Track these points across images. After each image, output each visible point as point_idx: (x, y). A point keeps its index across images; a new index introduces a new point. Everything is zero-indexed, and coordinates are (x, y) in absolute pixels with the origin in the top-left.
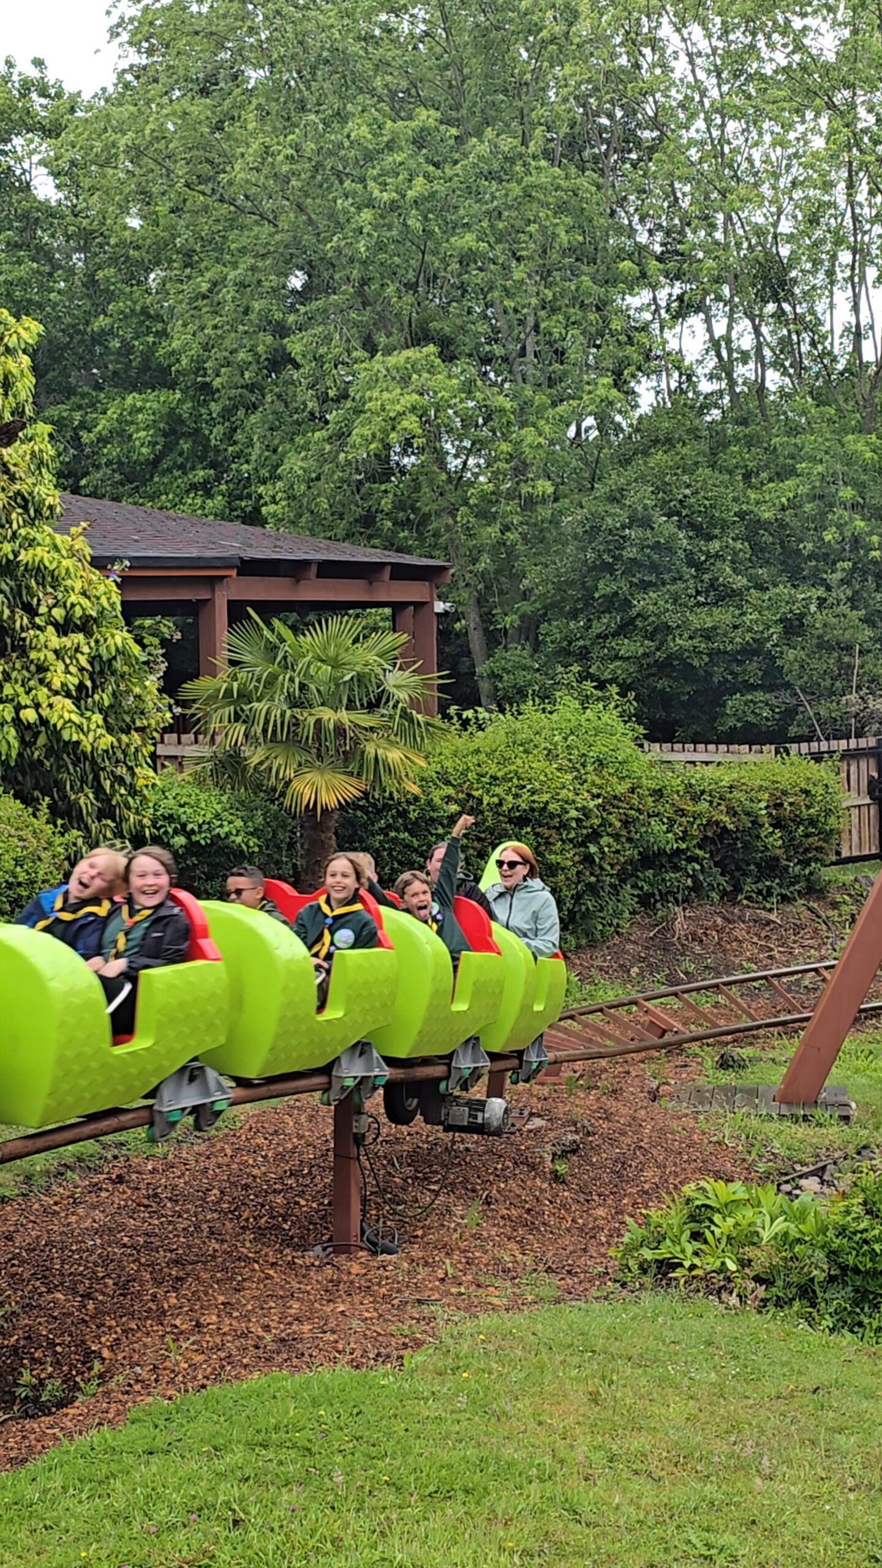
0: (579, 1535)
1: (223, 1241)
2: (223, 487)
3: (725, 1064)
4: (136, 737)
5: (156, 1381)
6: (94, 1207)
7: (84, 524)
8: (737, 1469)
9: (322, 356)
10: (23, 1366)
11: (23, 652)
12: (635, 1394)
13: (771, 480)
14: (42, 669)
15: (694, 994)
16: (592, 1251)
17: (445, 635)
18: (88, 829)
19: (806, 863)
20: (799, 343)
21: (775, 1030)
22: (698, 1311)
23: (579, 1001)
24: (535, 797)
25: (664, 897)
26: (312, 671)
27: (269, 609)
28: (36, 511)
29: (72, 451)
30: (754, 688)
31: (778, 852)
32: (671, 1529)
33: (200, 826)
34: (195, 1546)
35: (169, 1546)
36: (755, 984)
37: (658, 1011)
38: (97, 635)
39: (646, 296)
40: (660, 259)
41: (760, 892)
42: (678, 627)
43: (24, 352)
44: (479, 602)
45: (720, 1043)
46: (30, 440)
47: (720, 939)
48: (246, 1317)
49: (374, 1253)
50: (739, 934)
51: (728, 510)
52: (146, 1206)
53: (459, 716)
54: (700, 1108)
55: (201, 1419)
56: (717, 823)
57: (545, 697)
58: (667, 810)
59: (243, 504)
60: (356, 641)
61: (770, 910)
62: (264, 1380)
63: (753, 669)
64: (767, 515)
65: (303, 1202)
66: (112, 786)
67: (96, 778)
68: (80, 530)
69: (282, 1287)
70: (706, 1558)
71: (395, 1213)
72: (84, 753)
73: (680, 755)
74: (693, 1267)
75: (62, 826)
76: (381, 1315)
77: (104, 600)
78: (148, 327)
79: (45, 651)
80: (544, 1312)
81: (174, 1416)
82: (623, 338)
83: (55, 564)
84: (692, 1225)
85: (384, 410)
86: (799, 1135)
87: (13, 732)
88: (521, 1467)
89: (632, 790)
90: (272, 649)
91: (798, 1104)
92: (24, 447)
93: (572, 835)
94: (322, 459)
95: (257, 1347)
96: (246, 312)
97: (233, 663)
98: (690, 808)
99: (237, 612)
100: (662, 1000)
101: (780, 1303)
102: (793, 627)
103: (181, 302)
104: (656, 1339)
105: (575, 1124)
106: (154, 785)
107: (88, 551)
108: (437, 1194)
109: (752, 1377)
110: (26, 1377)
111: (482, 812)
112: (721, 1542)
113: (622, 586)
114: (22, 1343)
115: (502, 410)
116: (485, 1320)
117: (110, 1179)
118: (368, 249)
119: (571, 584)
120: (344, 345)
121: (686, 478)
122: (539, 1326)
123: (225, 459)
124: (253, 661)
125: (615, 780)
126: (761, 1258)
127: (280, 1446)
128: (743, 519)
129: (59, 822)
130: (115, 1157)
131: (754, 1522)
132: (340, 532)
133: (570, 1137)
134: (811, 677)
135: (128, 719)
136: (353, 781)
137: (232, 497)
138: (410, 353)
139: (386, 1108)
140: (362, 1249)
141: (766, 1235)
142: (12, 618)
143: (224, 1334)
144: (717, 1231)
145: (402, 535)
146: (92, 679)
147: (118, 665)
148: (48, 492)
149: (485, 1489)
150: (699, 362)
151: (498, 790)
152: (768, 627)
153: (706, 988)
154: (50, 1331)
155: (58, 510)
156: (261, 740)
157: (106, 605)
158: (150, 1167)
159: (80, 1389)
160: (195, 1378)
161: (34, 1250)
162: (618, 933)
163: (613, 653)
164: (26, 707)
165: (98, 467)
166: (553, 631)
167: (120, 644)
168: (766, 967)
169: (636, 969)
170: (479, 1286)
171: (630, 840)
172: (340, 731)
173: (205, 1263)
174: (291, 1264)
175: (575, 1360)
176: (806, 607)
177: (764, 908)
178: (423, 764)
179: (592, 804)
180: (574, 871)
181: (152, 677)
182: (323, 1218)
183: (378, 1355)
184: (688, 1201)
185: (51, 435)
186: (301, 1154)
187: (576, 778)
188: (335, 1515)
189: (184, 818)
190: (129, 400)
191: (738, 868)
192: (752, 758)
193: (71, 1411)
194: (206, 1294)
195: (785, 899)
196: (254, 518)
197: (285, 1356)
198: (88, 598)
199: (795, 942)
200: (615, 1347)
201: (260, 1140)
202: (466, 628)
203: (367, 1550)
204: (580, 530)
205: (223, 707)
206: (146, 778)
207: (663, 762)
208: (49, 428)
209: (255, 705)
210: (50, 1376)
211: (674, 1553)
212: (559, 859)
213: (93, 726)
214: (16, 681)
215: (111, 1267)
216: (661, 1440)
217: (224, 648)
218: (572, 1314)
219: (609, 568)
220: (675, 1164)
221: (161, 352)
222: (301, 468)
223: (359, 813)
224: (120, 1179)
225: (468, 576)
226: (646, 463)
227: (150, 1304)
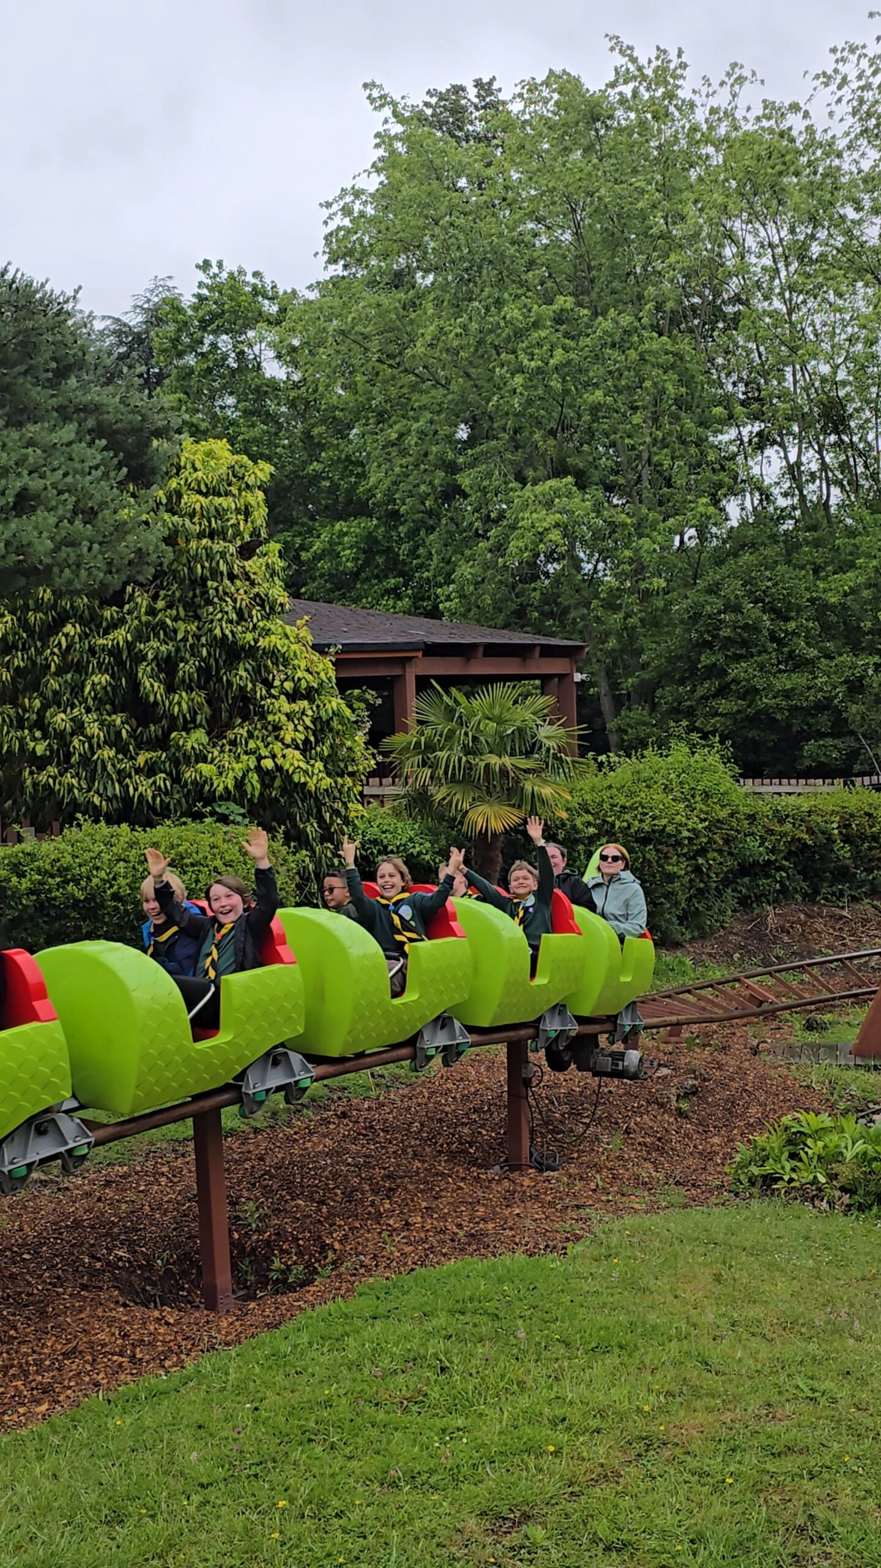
0: (711, 1381)
1: (424, 1162)
2: (410, 592)
3: (810, 1026)
4: (349, 781)
5: (376, 1266)
6: (325, 1136)
7: (306, 618)
8: (833, 1333)
9: (485, 487)
10: (275, 1255)
11: (263, 716)
12: (749, 1275)
13: (835, 573)
14: (277, 728)
15: (783, 973)
16: (711, 1169)
17: (583, 700)
18: (313, 851)
19: (869, 871)
20: (855, 465)
21: (851, 1000)
22: (796, 1214)
23: (693, 980)
24: (656, 822)
25: (758, 898)
26: (482, 727)
27: (447, 682)
28: (271, 608)
29: (294, 567)
30: (824, 735)
31: (847, 862)
32: (783, 1377)
33: (398, 848)
34: (412, 1387)
35: (392, 1386)
36: (832, 966)
37: (756, 986)
38: (318, 702)
39: (733, 433)
40: (743, 403)
41: (834, 894)
42: (764, 689)
43: (259, 488)
44: (608, 675)
45: (805, 1011)
46: (265, 555)
47: (803, 931)
48: (444, 1218)
49: (541, 1171)
50: (818, 926)
51: (802, 597)
52: (365, 1135)
53: (595, 760)
54: (792, 1060)
55: (412, 1293)
56: (799, 840)
57: (662, 744)
58: (759, 830)
59: (425, 604)
60: (515, 702)
61: (843, 908)
62: (459, 1263)
63: (824, 721)
64: (833, 600)
65: (484, 1132)
66: (331, 817)
67: (319, 811)
68: (304, 622)
69: (470, 1196)
70: (811, 1399)
71: (557, 1140)
72: (309, 792)
73: (769, 788)
74: (791, 1180)
75: (295, 847)
76: (547, 1217)
77: (322, 675)
78: (351, 471)
79: (279, 714)
80: (675, 1214)
81: (392, 1290)
82: (717, 466)
83: (285, 648)
84: (790, 1147)
85: (533, 527)
86: (871, 1081)
87: (256, 777)
88: (662, 1330)
89: (732, 815)
90: (450, 712)
91: (869, 1057)
92: (261, 560)
93: (685, 850)
94: (486, 567)
95: (453, 1240)
96: (426, 455)
97: (420, 722)
98: (778, 828)
99: (423, 684)
100: (759, 978)
101: (861, 1208)
102: (856, 687)
103: (376, 449)
104: (764, 1234)
105: (694, 1072)
106: (363, 816)
107: (310, 638)
108: (588, 1126)
109: (841, 1263)
110: (277, 1264)
111: (614, 834)
112: (823, 1387)
113: (718, 658)
114: (273, 1238)
115: (624, 525)
116: (629, 1220)
117: (336, 1115)
118: (521, 404)
119: (679, 658)
120: (502, 479)
121: (768, 573)
122: (672, 1225)
123: (411, 570)
124: (437, 721)
125: (718, 807)
126: (846, 1173)
127: (475, 1312)
128: (813, 604)
129: (292, 844)
130: (340, 1098)
131: (848, 1373)
132: (500, 621)
133: (690, 1082)
134: (870, 726)
135: (342, 765)
136: (515, 811)
137: (417, 598)
138: (553, 483)
139: (547, 1060)
140: (531, 1167)
141: (849, 1155)
142: (254, 690)
143: (428, 1231)
144: (810, 1152)
145: (547, 623)
146: (314, 735)
147: (335, 724)
148: (278, 593)
149: (635, 1345)
150: (777, 484)
151: (627, 817)
152: (835, 688)
153: (793, 968)
154: (294, 1229)
155: (287, 606)
156: (443, 781)
157: (324, 678)
158: (366, 1106)
159: (318, 1273)
160: (406, 1263)
161: (280, 1168)
162: (723, 927)
163: (713, 711)
164: (265, 757)
165: (314, 579)
166: (666, 695)
167: (335, 708)
168: (840, 952)
169: (737, 955)
170: (623, 1195)
171: (730, 854)
172: (504, 772)
173: (410, 1177)
174: (477, 1179)
175: (702, 1250)
176: (865, 671)
177: (838, 907)
178: (570, 798)
179: (700, 826)
180: (687, 878)
181: (360, 733)
182: (500, 1144)
183: (547, 1246)
184: (787, 1128)
185: (280, 551)
186: (482, 1095)
187: (687, 806)
188: (519, 1364)
189: (385, 842)
190: (337, 526)
191: (817, 876)
192: (826, 789)
193: (313, 1289)
194: (412, 1201)
195: (854, 899)
196: (434, 613)
197: (475, 1247)
198: (311, 673)
199: (863, 932)
200: (732, 1240)
201: (450, 1085)
202: (598, 694)
203: (545, 1391)
204: (686, 616)
205: (414, 756)
206: (357, 811)
207: (755, 793)
208: (278, 546)
209: (439, 753)
210: (295, 1263)
211: (787, 1395)
212: (675, 869)
213: (316, 771)
214: (258, 738)
215: (339, 1180)
216: (772, 1310)
217: (413, 711)
218: (697, 1214)
219: (709, 645)
220: (774, 1103)
221: (361, 489)
222: (470, 573)
223: (519, 836)
224: (344, 1115)
225: (599, 653)
226: (736, 562)
227: (370, 1209)
